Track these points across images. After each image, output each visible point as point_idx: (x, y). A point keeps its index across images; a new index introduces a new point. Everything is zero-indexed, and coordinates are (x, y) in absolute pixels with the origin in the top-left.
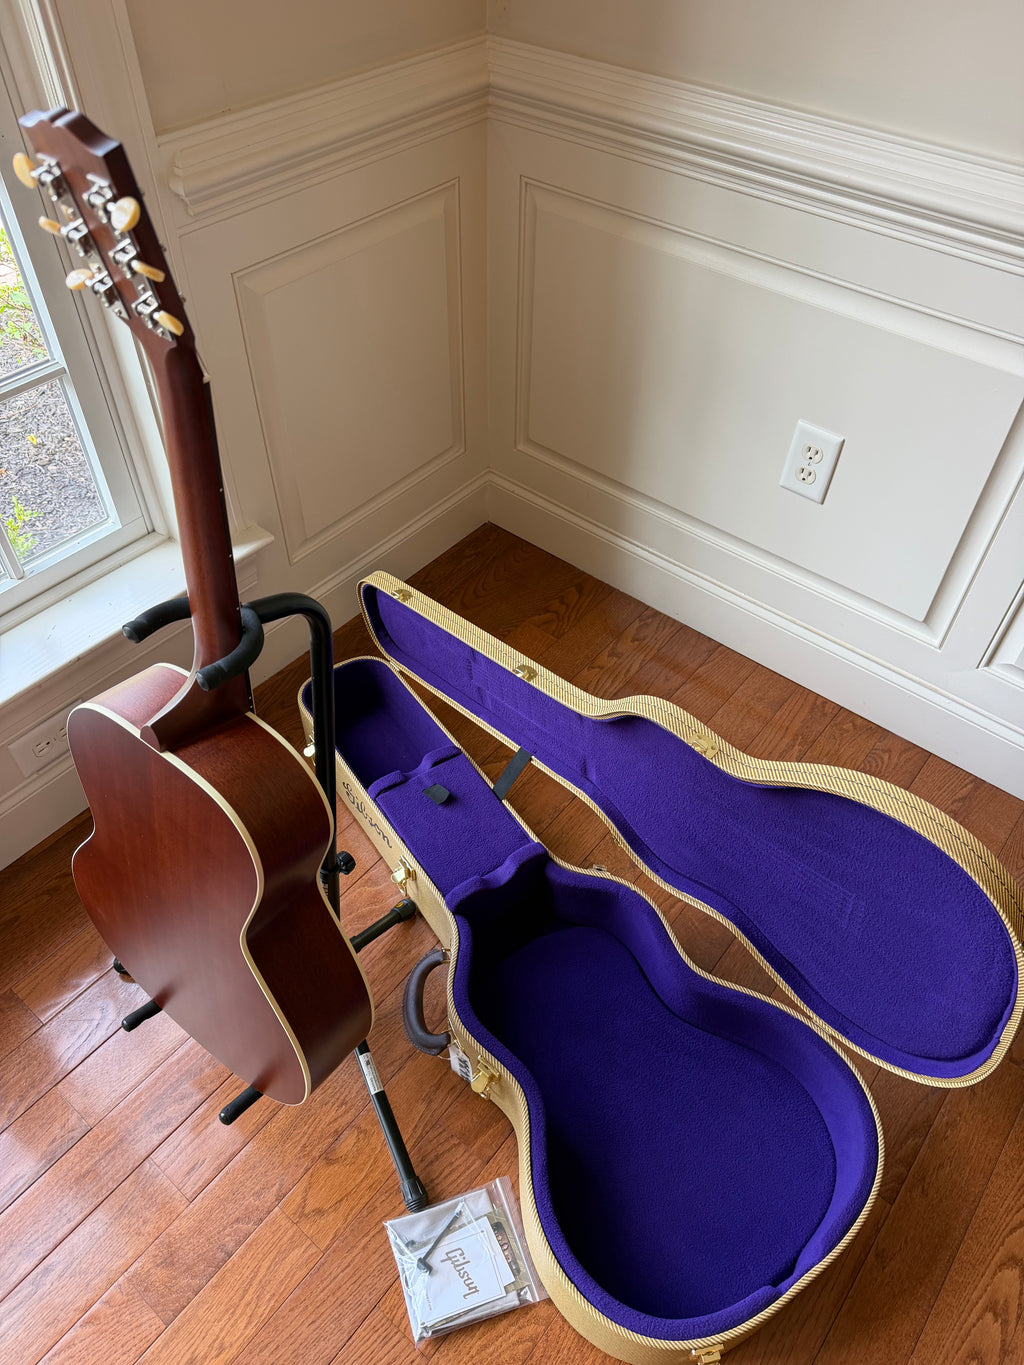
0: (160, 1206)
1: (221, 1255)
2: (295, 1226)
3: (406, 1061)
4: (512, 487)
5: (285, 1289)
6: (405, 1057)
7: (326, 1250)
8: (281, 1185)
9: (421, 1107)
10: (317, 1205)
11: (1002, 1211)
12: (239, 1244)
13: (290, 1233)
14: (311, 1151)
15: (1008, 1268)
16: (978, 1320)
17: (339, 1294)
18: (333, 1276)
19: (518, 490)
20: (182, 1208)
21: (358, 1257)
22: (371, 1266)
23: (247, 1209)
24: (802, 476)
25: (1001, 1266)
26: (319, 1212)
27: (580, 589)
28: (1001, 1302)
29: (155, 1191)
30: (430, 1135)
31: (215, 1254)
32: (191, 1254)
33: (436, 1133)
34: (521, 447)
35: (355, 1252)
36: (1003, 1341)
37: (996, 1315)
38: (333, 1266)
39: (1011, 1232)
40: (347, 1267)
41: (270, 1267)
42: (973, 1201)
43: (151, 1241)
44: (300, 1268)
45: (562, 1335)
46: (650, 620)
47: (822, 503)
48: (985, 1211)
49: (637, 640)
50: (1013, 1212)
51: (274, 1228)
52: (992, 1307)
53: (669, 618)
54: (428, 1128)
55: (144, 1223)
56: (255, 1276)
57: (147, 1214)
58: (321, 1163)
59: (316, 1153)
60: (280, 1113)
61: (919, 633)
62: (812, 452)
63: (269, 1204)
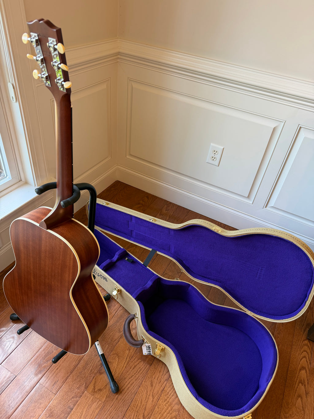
0: (45, 398)
1: (69, 410)
2: (93, 396)
3: (120, 339)
4: (125, 169)
5: (93, 417)
6: (119, 337)
7: (104, 401)
8: (86, 384)
9: (127, 352)
10: (99, 388)
11: (297, 355)
12: (74, 405)
13: (91, 398)
14: (94, 371)
15: (302, 370)
16: (298, 386)
17: (111, 415)
18: (108, 410)
19: (127, 170)
20: (53, 397)
21: (115, 402)
22: (120, 404)
23: (75, 393)
24: (213, 159)
25: (300, 370)
26: (100, 390)
27: (148, 197)
28: (303, 380)
29: (42, 393)
30: (132, 360)
31: (67, 410)
32: (59, 411)
33: (133, 359)
34: (128, 157)
35: (114, 400)
36: (306, 391)
37: (302, 384)
38: (108, 406)
39: (301, 360)
40: (112, 406)
41: (86, 410)
42: (289, 353)
43: (44, 409)
44: (96, 409)
45: (184, 414)
46: (169, 205)
47: (218, 166)
48: (293, 356)
49: (167, 210)
50: (300, 354)
51: (86, 398)
52: (300, 382)
53: (174, 204)
54: (131, 358)
55: (40, 404)
56: (82, 415)
57: (41, 401)
58: (98, 374)
59: (96, 372)
60: (82, 361)
61: (246, 200)
62: (215, 152)
63: (83, 390)
